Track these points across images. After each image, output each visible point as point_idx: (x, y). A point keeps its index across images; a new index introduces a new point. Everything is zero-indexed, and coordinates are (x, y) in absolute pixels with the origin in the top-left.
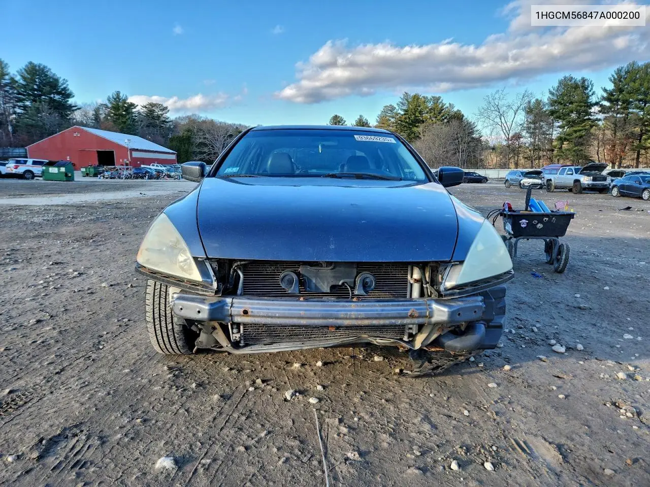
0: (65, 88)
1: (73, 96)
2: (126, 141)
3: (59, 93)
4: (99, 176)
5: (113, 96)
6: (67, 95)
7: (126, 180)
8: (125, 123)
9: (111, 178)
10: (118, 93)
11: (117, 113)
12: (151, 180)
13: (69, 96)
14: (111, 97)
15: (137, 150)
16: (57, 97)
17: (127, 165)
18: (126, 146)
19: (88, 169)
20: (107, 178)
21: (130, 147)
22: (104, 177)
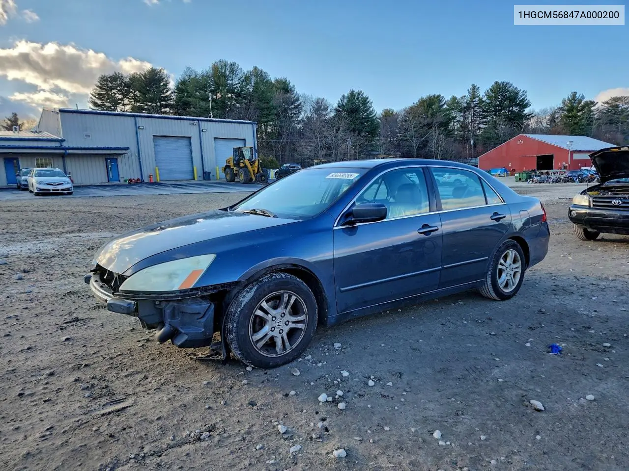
0: (523, 99)
1: (530, 105)
2: (568, 143)
3: (517, 105)
4: (528, 180)
5: (568, 98)
6: (523, 105)
7: (554, 184)
8: (577, 123)
9: (540, 183)
10: (574, 94)
11: (570, 115)
12: (582, 184)
13: (527, 105)
14: (566, 99)
15: (580, 152)
16: (515, 109)
17: (565, 168)
18: (567, 149)
19: (521, 174)
20: (536, 183)
21: (571, 150)
22: (533, 181)
